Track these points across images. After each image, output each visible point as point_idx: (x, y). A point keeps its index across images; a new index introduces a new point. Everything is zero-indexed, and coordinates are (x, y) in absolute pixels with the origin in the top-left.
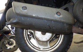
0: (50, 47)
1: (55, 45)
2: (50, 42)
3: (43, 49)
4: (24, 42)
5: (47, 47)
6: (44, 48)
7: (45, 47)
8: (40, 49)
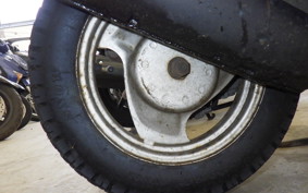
0: (187, 140)
1: (212, 137)
2: (190, 118)
3: (156, 144)
4: (72, 92)
5: (175, 140)
6: (159, 140)
7: (167, 139)
8: (142, 140)
